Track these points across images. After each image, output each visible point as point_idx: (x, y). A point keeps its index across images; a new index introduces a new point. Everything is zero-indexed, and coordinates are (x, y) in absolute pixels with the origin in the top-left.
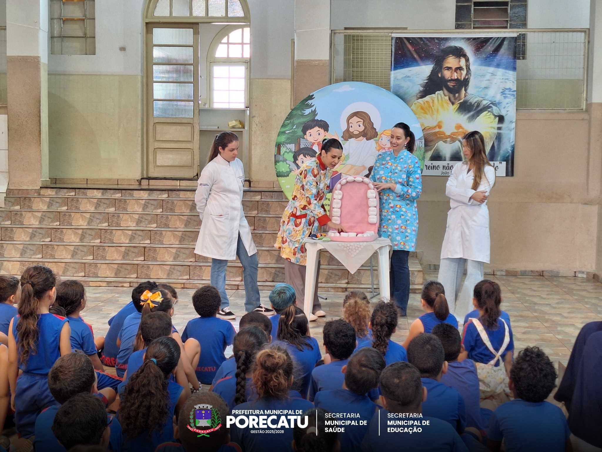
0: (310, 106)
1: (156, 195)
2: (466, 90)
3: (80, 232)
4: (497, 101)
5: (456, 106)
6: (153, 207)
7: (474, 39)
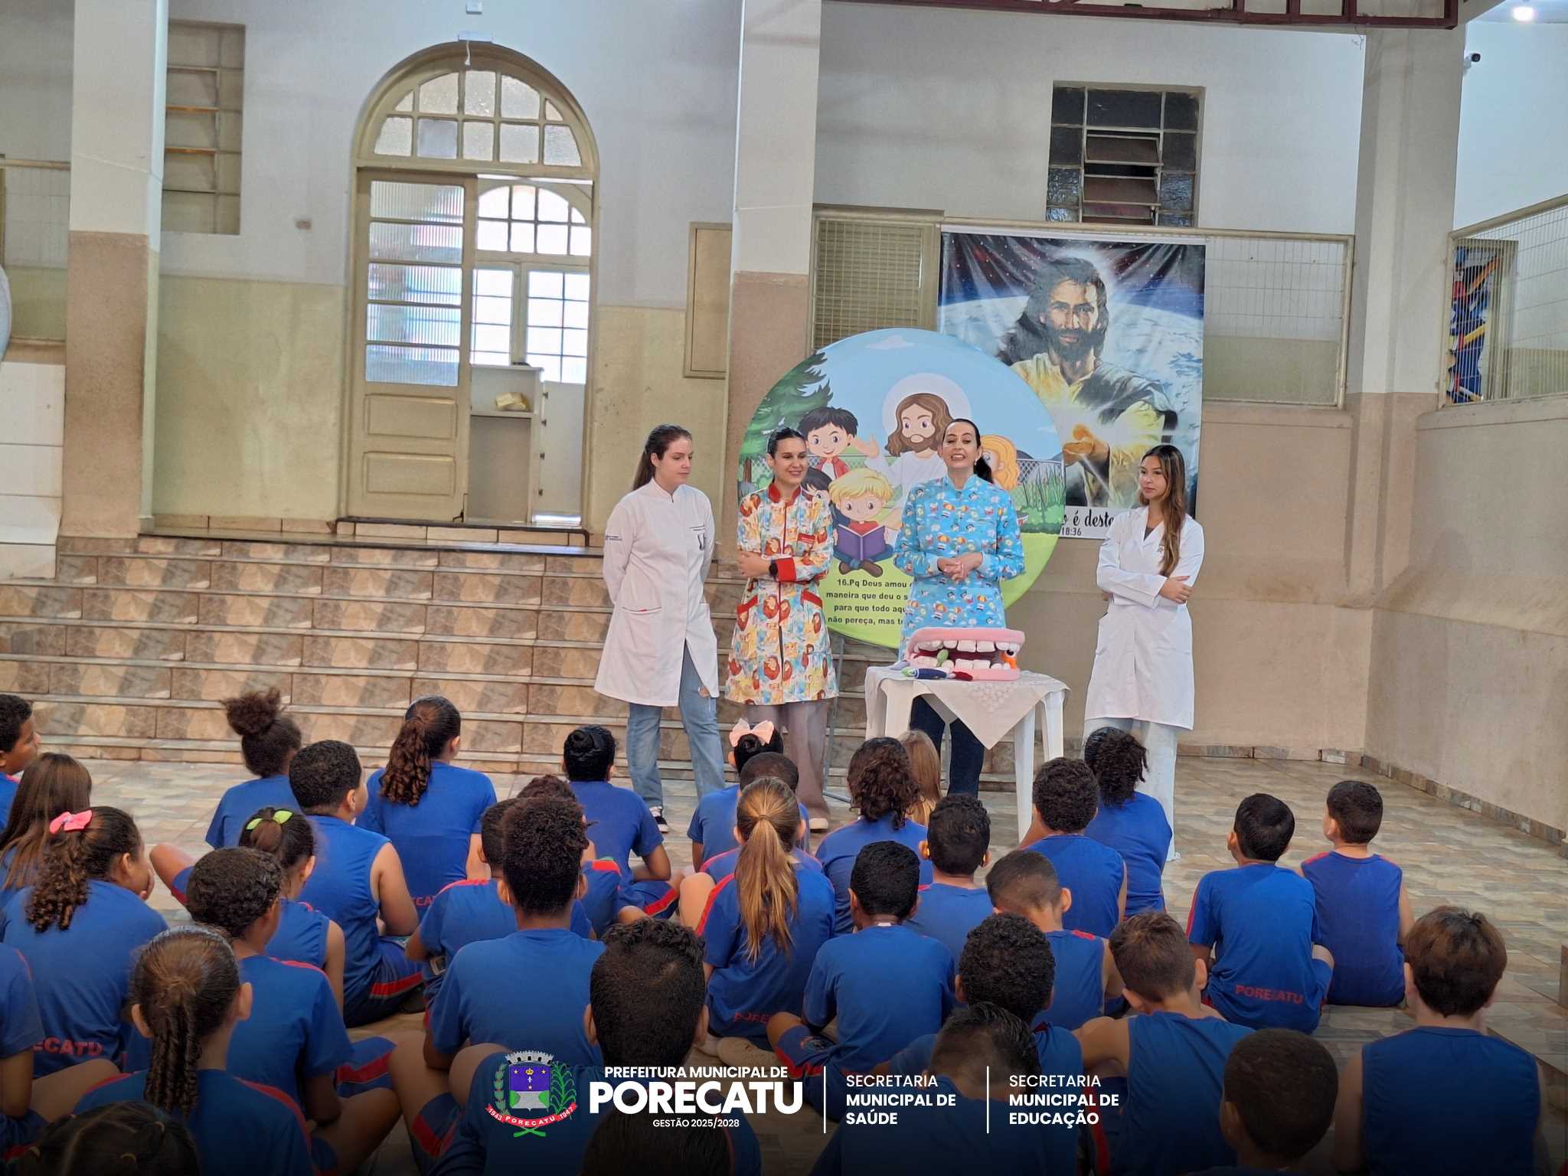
0: (817, 378)
1: (409, 561)
2: (1097, 354)
3: (253, 640)
4: (1162, 382)
5: (1076, 388)
6: (409, 587)
7: (1117, 246)
